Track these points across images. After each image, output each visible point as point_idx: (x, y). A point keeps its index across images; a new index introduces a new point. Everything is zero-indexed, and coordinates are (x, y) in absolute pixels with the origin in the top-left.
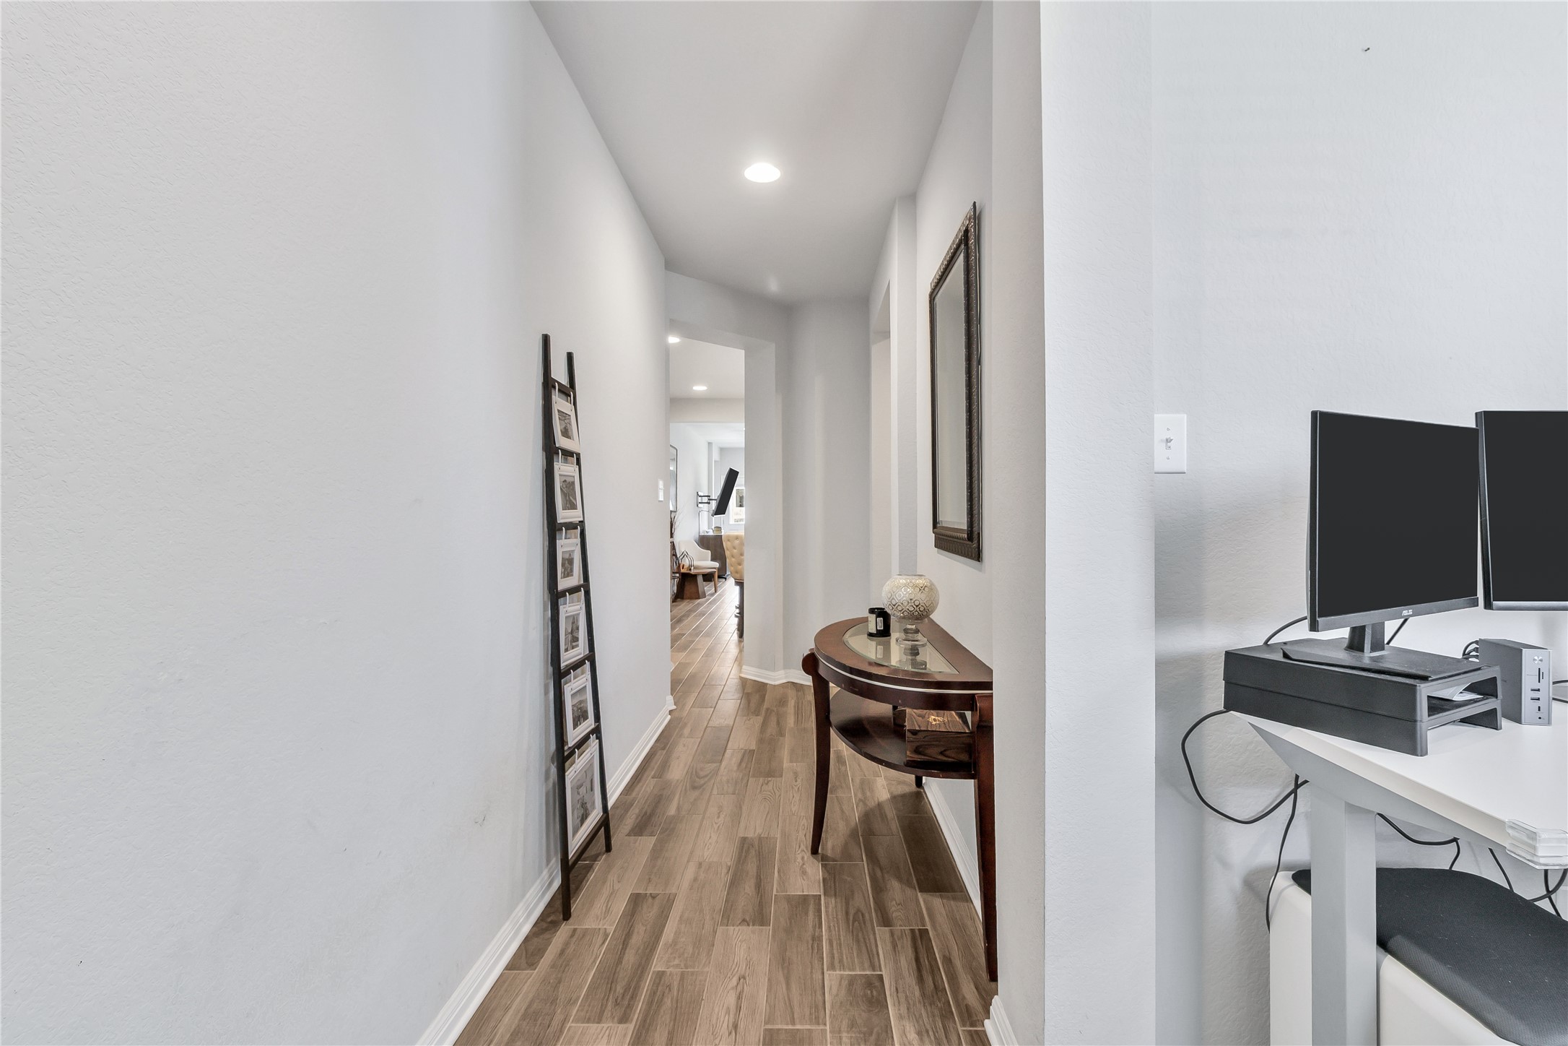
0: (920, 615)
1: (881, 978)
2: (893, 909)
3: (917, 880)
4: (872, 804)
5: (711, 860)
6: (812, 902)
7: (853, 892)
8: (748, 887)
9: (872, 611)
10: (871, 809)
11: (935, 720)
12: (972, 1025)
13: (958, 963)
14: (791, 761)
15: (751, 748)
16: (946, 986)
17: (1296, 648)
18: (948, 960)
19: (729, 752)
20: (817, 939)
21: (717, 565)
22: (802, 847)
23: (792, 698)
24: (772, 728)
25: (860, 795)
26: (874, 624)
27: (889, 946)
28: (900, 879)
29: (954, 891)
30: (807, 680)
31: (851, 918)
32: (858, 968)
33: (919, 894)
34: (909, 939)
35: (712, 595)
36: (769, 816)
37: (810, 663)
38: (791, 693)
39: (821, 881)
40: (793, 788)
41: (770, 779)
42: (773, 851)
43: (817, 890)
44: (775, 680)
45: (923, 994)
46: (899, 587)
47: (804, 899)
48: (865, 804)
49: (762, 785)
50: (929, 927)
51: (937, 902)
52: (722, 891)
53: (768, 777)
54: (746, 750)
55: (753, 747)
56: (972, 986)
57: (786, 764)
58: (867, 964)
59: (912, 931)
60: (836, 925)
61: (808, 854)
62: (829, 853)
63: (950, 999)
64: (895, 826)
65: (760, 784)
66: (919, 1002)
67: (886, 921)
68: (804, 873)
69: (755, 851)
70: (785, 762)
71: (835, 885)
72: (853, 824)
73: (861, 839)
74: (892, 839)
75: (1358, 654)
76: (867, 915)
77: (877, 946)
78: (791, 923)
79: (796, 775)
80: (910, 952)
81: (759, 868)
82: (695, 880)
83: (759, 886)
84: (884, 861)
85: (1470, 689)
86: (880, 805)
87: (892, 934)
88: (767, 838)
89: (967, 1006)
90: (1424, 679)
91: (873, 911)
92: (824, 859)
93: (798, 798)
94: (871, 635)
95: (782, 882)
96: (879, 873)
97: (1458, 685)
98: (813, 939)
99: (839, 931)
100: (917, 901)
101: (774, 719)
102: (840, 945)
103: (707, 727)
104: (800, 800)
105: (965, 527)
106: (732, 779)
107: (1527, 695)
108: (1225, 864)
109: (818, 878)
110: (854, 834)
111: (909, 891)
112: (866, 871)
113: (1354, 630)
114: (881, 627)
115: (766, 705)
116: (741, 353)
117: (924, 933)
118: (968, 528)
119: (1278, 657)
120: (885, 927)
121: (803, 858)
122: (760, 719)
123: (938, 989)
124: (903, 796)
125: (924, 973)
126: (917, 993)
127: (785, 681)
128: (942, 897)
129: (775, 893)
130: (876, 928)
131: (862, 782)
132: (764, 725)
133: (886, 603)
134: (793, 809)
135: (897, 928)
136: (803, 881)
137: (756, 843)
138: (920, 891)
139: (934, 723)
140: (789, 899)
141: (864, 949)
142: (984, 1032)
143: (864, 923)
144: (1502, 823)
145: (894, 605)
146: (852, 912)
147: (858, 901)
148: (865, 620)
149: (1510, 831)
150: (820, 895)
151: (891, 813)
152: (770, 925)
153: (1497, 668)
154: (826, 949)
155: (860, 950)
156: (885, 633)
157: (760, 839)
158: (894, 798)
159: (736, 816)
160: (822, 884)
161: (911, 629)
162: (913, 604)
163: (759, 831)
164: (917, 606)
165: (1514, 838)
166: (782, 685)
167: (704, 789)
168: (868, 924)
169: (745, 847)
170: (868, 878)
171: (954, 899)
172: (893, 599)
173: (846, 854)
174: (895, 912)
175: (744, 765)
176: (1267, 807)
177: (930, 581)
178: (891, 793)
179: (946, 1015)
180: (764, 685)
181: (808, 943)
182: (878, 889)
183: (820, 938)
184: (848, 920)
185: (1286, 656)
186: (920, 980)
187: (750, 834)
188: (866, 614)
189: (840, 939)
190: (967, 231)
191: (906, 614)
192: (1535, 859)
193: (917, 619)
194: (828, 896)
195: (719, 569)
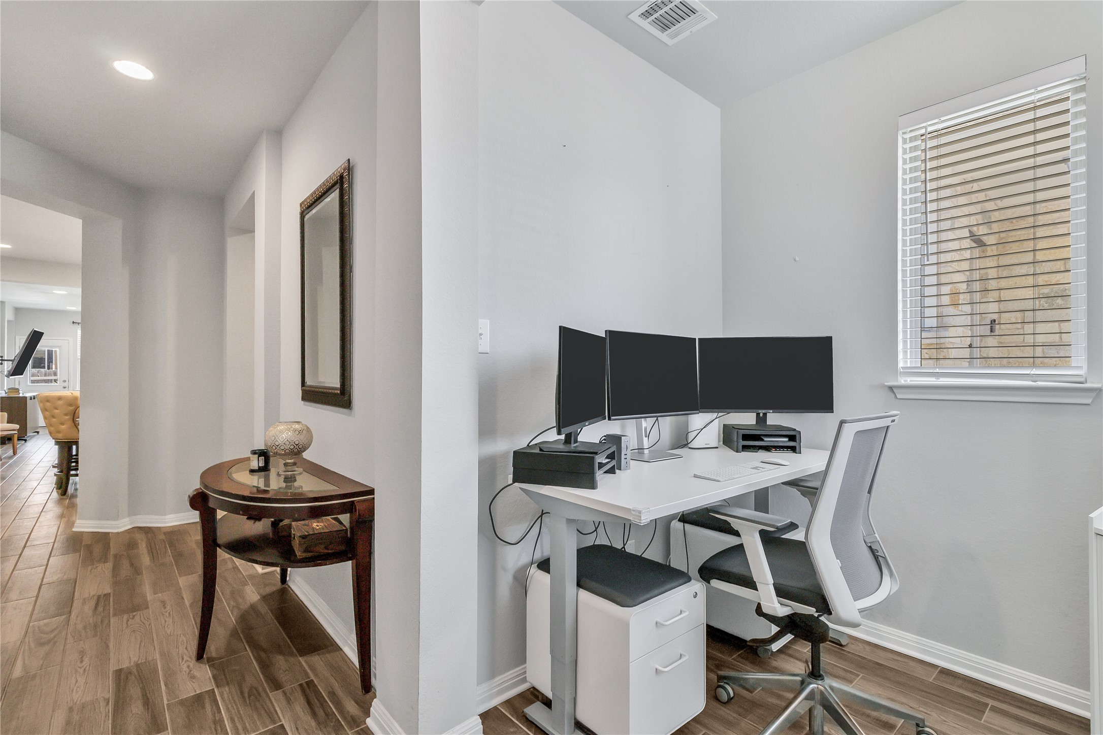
0: (296, 451)
1: (282, 726)
2: (281, 676)
3: (297, 650)
4: (245, 606)
5: (83, 700)
6: (207, 697)
7: (243, 676)
8: (136, 708)
9: (254, 452)
10: (246, 611)
11: (317, 526)
12: (358, 727)
13: (340, 692)
14: (155, 593)
15: (106, 592)
16: (334, 710)
17: (545, 445)
18: (332, 694)
19: (77, 603)
20: (218, 722)
21: (17, 426)
22: (186, 658)
23: (142, 540)
24: (125, 570)
25: (232, 603)
26: (255, 463)
27: (284, 702)
28: (281, 653)
29: (326, 647)
30: (194, 516)
31: (246, 695)
32: (261, 727)
33: (300, 658)
34: (300, 692)
35: (11, 458)
36: (143, 644)
37: (199, 501)
38: (139, 536)
39: (211, 678)
40: (163, 615)
41: (134, 614)
42: (155, 671)
43: (210, 685)
44: (118, 528)
45: (319, 723)
46: (281, 432)
47: (198, 699)
48: (239, 608)
49: (128, 621)
50: (312, 677)
51: (316, 659)
52: (105, 722)
53: (133, 612)
54: (99, 597)
55: (108, 590)
56: (353, 702)
57: (149, 597)
58: (268, 721)
59: (301, 685)
60: (234, 705)
61: (193, 662)
62: (214, 655)
63: (339, 717)
64: (270, 617)
65: (125, 621)
66: (317, 729)
67: (276, 685)
68: (193, 677)
69: (135, 677)
70: (148, 595)
71: (226, 677)
72: (231, 626)
73: (241, 635)
74: (269, 626)
75: (568, 445)
76: (261, 689)
77: (273, 706)
78: (189, 719)
79: (164, 604)
80: (302, 699)
81: (144, 690)
82: (68, 723)
83: (147, 702)
84: (264, 644)
85: (607, 458)
86: (253, 607)
87: (285, 693)
88: (145, 662)
89: (351, 716)
90: (596, 453)
91: (264, 683)
92: (210, 660)
93: (171, 621)
94: (252, 471)
95: (171, 691)
96: (263, 654)
97: (603, 456)
98: (215, 723)
99: (238, 708)
100: (300, 663)
101: (125, 563)
102: (241, 717)
103: (41, 585)
104: (174, 622)
105: (338, 386)
106: (90, 624)
107: (623, 457)
108: (505, 570)
109: (207, 676)
110: (234, 634)
111: (292, 659)
112: (252, 658)
113: (567, 435)
114: (262, 464)
115: (112, 552)
116: (79, 223)
117: (310, 683)
118: (341, 386)
119: (537, 451)
120: (277, 690)
121: (188, 667)
122: (109, 565)
123: (329, 715)
124: (271, 594)
125: (317, 710)
126: (313, 723)
127: (130, 527)
128: (319, 654)
129: (166, 702)
130: (270, 694)
131: (232, 593)
132: (116, 570)
133: (270, 444)
134: (168, 632)
135: (288, 688)
136: (193, 684)
137: (134, 670)
138: (301, 656)
139: (318, 528)
140: (182, 703)
141: (263, 712)
142: (367, 727)
143: (259, 694)
144: (630, 509)
145: (278, 446)
146: (246, 691)
147: (250, 681)
148: (248, 459)
149: (633, 512)
150: (213, 689)
151: (264, 609)
152: (167, 729)
153: (615, 446)
154: (229, 726)
155: (259, 715)
156: (265, 469)
157: (138, 665)
158: (265, 598)
159: (104, 653)
160: (212, 681)
161: (290, 463)
162: (293, 444)
163: (134, 659)
164: (297, 445)
165: (634, 515)
166: (128, 531)
167: (55, 643)
168: (263, 694)
169: (121, 677)
170: (254, 662)
171: (329, 652)
172: (277, 441)
173: (231, 650)
174: (283, 677)
175: (100, 609)
176: (523, 534)
177: (306, 426)
178: (260, 595)
179: (338, 727)
180: (106, 534)
181: (210, 728)
182: (265, 666)
183: (221, 720)
184: (244, 697)
185: (541, 450)
186: (314, 714)
187: (125, 665)
188: (249, 455)
189: (240, 714)
190: (342, 177)
191: (287, 451)
192: (641, 522)
193: (296, 455)
194: (221, 686)
195: (18, 430)
